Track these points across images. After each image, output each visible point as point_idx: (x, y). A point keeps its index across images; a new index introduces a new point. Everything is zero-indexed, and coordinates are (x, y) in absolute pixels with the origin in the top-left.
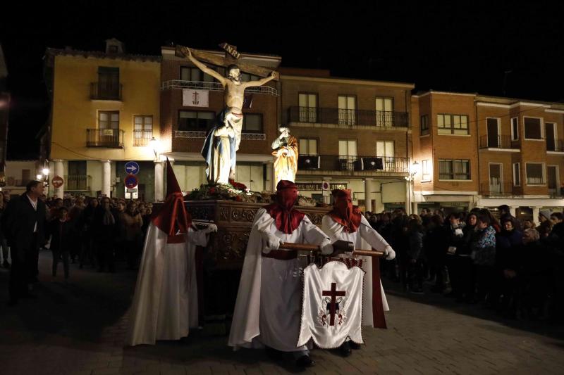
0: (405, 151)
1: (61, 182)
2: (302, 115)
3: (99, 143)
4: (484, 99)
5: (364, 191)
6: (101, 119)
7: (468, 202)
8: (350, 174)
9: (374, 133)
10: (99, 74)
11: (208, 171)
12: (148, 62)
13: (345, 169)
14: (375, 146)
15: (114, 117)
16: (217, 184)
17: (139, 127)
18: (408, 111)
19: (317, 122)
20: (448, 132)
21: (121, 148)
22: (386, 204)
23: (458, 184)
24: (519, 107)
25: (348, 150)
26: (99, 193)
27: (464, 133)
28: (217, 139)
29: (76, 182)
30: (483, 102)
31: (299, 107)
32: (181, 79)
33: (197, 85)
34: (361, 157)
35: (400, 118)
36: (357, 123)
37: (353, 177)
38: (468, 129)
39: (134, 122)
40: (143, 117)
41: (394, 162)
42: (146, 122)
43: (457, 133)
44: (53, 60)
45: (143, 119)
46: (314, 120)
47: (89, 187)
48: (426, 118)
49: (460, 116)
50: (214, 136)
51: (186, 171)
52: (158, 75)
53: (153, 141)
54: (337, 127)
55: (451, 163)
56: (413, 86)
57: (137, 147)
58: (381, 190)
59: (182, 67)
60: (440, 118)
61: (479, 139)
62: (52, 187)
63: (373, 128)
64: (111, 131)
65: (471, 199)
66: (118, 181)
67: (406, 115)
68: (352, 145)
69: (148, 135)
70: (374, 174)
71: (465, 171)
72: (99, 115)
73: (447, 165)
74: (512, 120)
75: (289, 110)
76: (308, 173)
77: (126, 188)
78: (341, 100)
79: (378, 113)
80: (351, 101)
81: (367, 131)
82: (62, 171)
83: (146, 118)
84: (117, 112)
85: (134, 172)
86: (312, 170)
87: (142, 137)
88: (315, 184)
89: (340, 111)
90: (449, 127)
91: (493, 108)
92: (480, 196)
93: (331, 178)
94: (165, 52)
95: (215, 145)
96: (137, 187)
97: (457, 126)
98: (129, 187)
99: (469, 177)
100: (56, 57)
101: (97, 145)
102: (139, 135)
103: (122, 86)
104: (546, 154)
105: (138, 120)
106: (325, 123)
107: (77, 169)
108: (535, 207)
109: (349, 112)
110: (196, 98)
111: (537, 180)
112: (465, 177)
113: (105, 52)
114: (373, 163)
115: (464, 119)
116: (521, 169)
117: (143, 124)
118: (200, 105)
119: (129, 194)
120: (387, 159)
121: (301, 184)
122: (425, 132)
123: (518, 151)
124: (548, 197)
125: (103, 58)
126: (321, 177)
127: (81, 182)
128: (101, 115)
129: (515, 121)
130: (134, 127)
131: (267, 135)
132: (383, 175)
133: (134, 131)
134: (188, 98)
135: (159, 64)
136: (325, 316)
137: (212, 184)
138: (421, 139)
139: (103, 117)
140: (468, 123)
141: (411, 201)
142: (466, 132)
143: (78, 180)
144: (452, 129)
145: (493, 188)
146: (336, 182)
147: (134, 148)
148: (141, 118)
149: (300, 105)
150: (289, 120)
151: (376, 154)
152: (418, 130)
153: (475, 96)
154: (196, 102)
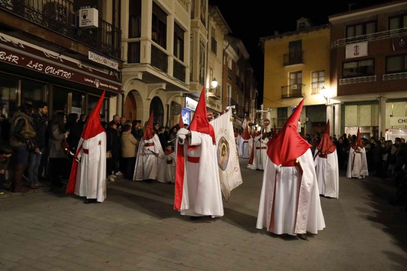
1: (268, 122)
3: (290, 95)
6: (291, 78)
10: (289, 47)
12: (321, 30)
15: (299, 76)
17: (315, 80)
21: (303, 97)
32: (346, 37)
33: (358, 39)
39: (312, 76)
40: (318, 72)
42: (320, 76)
44: (263, 45)
45: (318, 74)
52: (329, 38)
53: (324, 90)
57: (314, 95)
59: (347, 27)
64: (296, 86)
69: (321, 85)
72: (290, 76)
83: (320, 73)
84: (300, 72)
87: (317, 87)
94: (331, 19)
100: (265, 43)
101: (288, 96)
102: (315, 86)
103: (303, 52)
105: (315, 75)
107: (283, 113)
110: (357, 50)
117: (318, 78)
118: (360, 55)
128: (292, 75)
130: (312, 80)
133: (312, 83)
134: (350, 52)
135: (329, 29)
139: (293, 77)
143: (283, 121)
147: (312, 96)
148: (317, 74)
154: (357, 53)
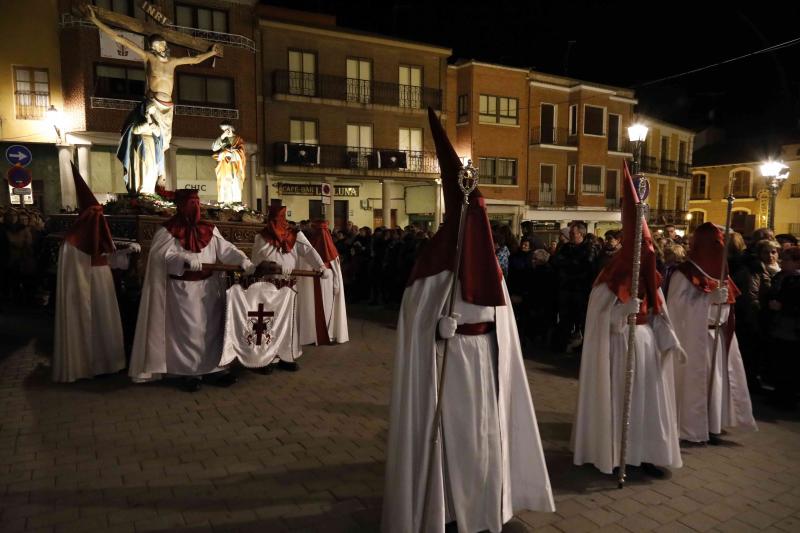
2: (294, 84)
4: (539, 77)
5: (380, 196)
7: (513, 214)
8: (361, 173)
9: (396, 116)
11: (127, 178)
13: (355, 166)
14: (397, 134)
16: (139, 194)
17: (24, 87)
18: (442, 88)
19: (316, 95)
20: (492, 120)
22: (411, 216)
23: (501, 190)
24: (580, 91)
25: (359, 138)
27: (511, 123)
28: (137, 139)
30: (538, 81)
31: (288, 71)
34: (378, 149)
35: (432, 98)
36: (373, 101)
37: (366, 177)
38: (517, 118)
39: (15, 77)
40: (31, 70)
41: (422, 157)
42: (36, 80)
43: (504, 122)
45: (32, 76)
46: (312, 93)
48: (466, 98)
49: (508, 98)
50: (133, 134)
53: (52, 112)
54: (345, 104)
55: (494, 162)
56: (448, 53)
57: (23, 121)
58: (405, 196)
60: (483, 100)
61: (530, 132)
63: (394, 109)
65: (516, 210)
67: (439, 94)
68: (366, 132)
69: (42, 101)
70: (395, 174)
71: (510, 174)
73: (489, 164)
74: (571, 108)
75: (274, 75)
76: (303, 170)
77: (11, 188)
78: (351, 65)
79: (401, 89)
80: (365, 67)
81: (386, 114)
83: (36, 73)
85: (24, 162)
86: (309, 166)
87: (32, 104)
88: (315, 186)
89: (349, 82)
90: (494, 113)
91: (549, 90)
92: (528, 207)
93: (335, 178)
95: (134, 146)
96: (29, 186)
97: (503, 112)
98: (16, 185)
99: (514, 183)
102: (25, 100)
104: (607, 155)
105: (21, 75)
106: (327, 97)
108: (590, 222)
109: (362, 83)
111: (594, 188)
112: (510, 181)
115: (513, 103)
116: (577, 173)
117: (32, 83)
118: (130, 58)
119: (18, 197)
120: (413, 154)
121: (294, 185)
122: (463, 119)
123: (575, 149)
124: (604, 209)
126: (322, 176)
129: (574, 109)
130: (16, 86)
131: (240, 112)
132: (407, 175)
133: (16, 93)
134: (110, 44)
137: (133, 194)
138: (458, 128)
140: (517, 109)
142: (514, 121)
144: (498, 116)
145: (543, 196)
146: (344, 184)
147: (18, 121)
148: (27, 73)
149: (291, 69)
150: (274, 91)
151: (398, 146)
152: (455, 115)
153: (528, 72)
154: (122, 52)
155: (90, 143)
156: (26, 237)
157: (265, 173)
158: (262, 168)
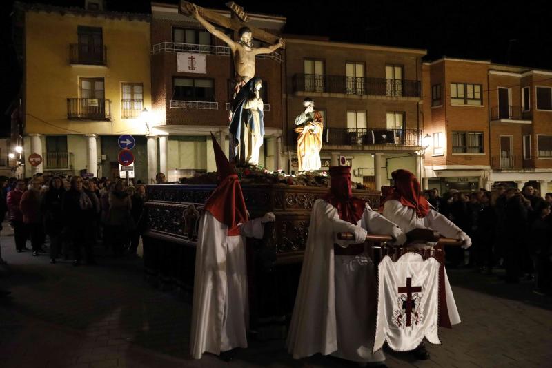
0: (416, 123)
1: (39, 159)
2: (308, 83)
3: (82, 114)
4: (496, 67)
5: (373, 166)
6: (83, 87)
7: (479, 177)
8: (360, 149)
9: (384, 103)
10: (78, 34)
12: (136, 21)
13: (355, 143)
14: (385, 117)
15: (98, 85)
16: (248, 164)
17: (127, 97)
18: (419, 79)
19: (325, 91)
20: (461, 103)
21: (108, 120)
23: (470, 158)
24: (531, 76)
25: (357, 122)
26: (83, 172)
27: (477, 104)
28: (247, 113)
29: (55, 160)
30: (495, 70)
31: (304, 74)
32: (174, 41)
33: (193, 49)
34: (372, 129)
35: (410, 87)
36: (367, 92)
37: (363, 151)
38: (481, 99)
39: (122, 90)
40: (132, 85)
42: (135, 91)
43: (471, 104)
44: (23, 18)
45: (132, 89)
46: (322, 89)
47: (71, 166)
48: (439, 87)
49: (474, 85)
50: (244, 109)
51: (179, 146)
53: (145, 112)
54: (346, 97)
55: (464, 136)
56: (424, 53)
57: (126, 120)
58: (387, 165)
59: (174, 28)
60: (453, 87)
61: (490, 110)
62: (28, 166)
63: (384, 98)
64: (96, 101)
65: (482, 173)
66: (104, 158)
67: (416, 84)
68: (361, 117)
69: (138, 106)
70: (385, 148)
71: (477, 144)
72: (81, 83)
73: (460, 137)
74: (523, 89)
75: (294, 78)
77: (120, 166)
78: (350, 68)
79: (387, 82)
80: (360, 68)
81: (377, 101)
82: (39, 147)
83: (135, 87)
84: (102, 80)
85: (130, 147)
87: (131, 108)
89: (348, 79)
90: (463, 96)
91: (504, 76)
92: (492, 171)
93: (339, 153)
94: (155, 9)
97: (470, 96)
98: (122, 164)
99: (481, 151)
100: (27, 14)
101: (79, 116)
102: (127, 105)
103: (106, 49)
105: (126, 88)
106: (333, 92)
107: (57, 145)
108: (543, 181)
109: (358, 80)
110: (192, 63)
111: (547, 153)
112: (477, 150)
113: (84, 8)
114: (384, 136)
115: (477, 88)
116: (532, 141)
117: (132, 93)
118: (196, 71)
119: (124, 172)
120: (398, 132)
122: (436, 103)
123: (530, 122)
125: (83, 16)
126: (330, 152)
127: (62, 159)
128: (83, 82)
129: (527, 90)
130: (122, 97)
131: (271, 106)
132: (395, 148)
133: (122, 101)
134: (184, 63)
135: (149, 24)
136: (400, 316)
138: (432, 110)
139: (85, 85)
140: (481, 92)
141: (422, 176)
142: (479, 102)
143: (58, 158)
144: (466, 99)
145: (503, 162)
147: (122, 120)
148: (130, 87)
149: (306, 72)
150: (295, 90)
151: (386, 126)
152: (429, 100)
153: (489, 63)
154: (192, 68)
155: (167, 134)
156: (128, 202)
157: (288, 151)
158: (285, 147)
